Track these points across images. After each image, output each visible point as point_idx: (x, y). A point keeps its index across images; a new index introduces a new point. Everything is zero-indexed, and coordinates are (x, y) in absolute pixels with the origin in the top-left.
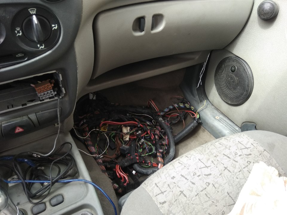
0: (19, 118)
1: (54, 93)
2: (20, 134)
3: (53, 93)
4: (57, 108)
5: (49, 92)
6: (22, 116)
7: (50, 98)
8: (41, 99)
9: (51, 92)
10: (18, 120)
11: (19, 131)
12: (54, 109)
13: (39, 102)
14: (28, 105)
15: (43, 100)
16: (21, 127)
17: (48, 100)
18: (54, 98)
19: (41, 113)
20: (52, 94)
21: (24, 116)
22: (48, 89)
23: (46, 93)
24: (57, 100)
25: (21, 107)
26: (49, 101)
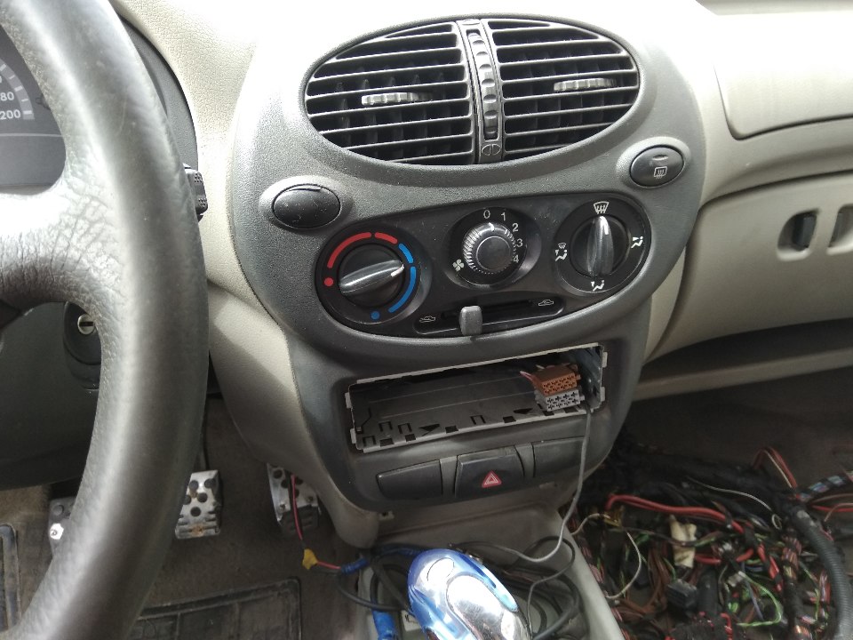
0: (495, 452)
1: (580, 398)
2: (492, 491)
3: (577, 397)
4: (583, 436)
5: (570, 393)
6: (504, 447)
7: (567, 410)
8: (549, 410)
9: (574, 395)
10: (494, 455)
11: (492, 482)
12: (573, 440)
13: (543, 418)
14: (519, 421)
15: (552, 413)
16: (499, 474)
17: (564, 415)
18: (576, 411)
19: (543, 444)
20: (574, 401)
21: (507, 446)
22: (568, 387)
23: (562, 395)
24: (584, 416)
25: (502, 424)
26: (564, 418)
